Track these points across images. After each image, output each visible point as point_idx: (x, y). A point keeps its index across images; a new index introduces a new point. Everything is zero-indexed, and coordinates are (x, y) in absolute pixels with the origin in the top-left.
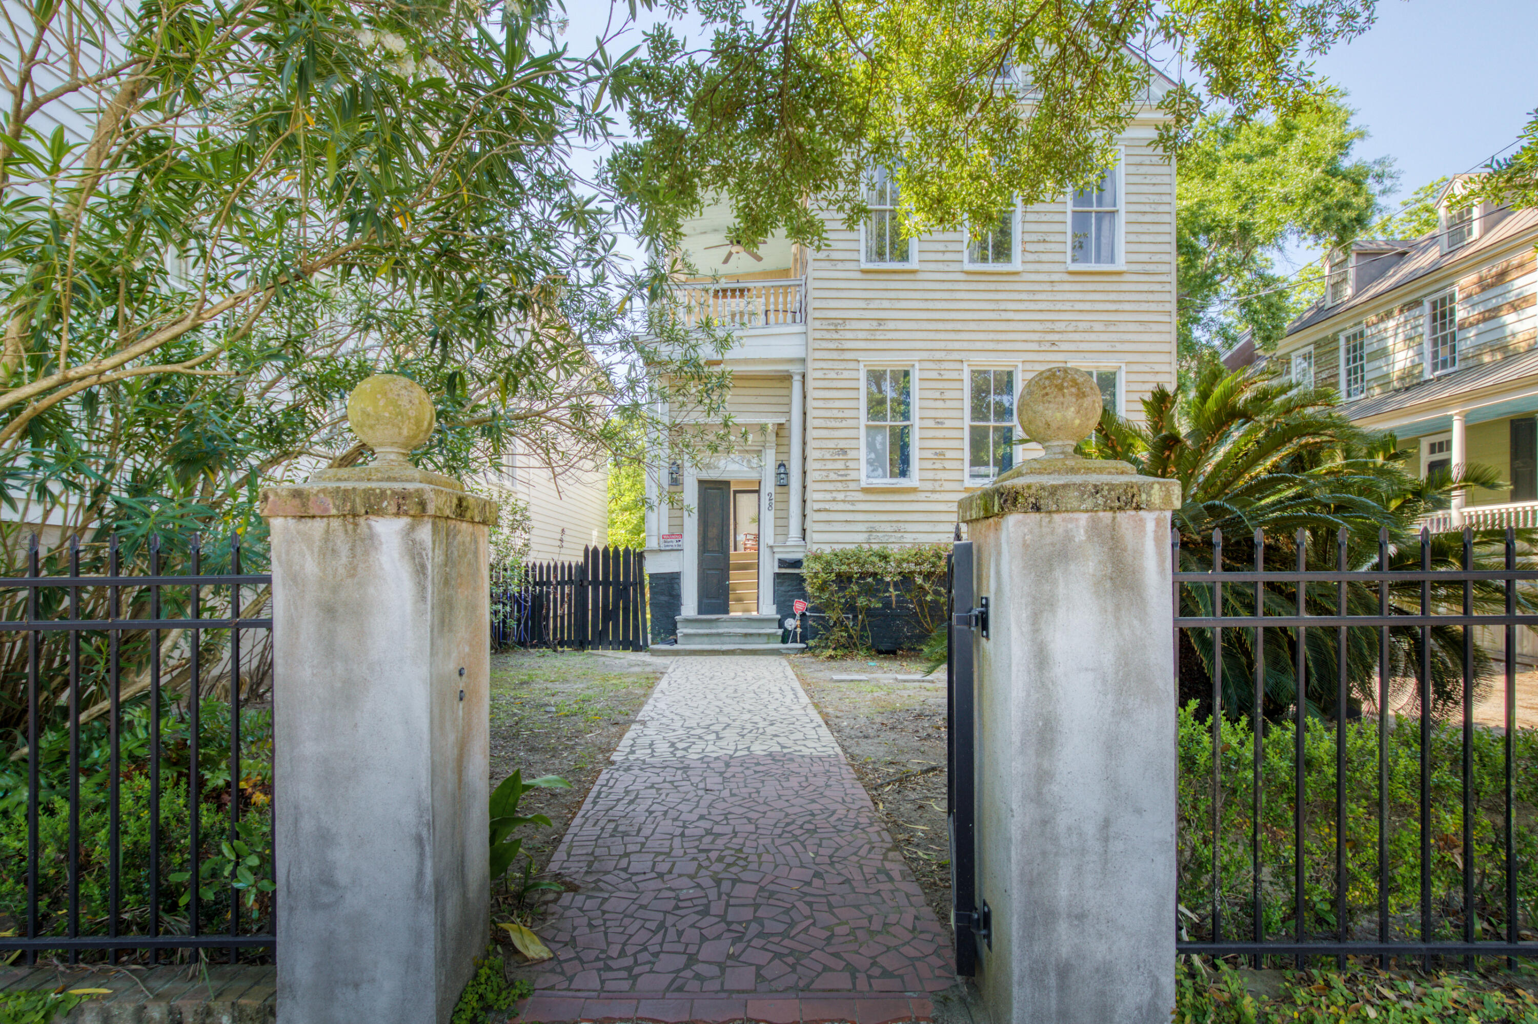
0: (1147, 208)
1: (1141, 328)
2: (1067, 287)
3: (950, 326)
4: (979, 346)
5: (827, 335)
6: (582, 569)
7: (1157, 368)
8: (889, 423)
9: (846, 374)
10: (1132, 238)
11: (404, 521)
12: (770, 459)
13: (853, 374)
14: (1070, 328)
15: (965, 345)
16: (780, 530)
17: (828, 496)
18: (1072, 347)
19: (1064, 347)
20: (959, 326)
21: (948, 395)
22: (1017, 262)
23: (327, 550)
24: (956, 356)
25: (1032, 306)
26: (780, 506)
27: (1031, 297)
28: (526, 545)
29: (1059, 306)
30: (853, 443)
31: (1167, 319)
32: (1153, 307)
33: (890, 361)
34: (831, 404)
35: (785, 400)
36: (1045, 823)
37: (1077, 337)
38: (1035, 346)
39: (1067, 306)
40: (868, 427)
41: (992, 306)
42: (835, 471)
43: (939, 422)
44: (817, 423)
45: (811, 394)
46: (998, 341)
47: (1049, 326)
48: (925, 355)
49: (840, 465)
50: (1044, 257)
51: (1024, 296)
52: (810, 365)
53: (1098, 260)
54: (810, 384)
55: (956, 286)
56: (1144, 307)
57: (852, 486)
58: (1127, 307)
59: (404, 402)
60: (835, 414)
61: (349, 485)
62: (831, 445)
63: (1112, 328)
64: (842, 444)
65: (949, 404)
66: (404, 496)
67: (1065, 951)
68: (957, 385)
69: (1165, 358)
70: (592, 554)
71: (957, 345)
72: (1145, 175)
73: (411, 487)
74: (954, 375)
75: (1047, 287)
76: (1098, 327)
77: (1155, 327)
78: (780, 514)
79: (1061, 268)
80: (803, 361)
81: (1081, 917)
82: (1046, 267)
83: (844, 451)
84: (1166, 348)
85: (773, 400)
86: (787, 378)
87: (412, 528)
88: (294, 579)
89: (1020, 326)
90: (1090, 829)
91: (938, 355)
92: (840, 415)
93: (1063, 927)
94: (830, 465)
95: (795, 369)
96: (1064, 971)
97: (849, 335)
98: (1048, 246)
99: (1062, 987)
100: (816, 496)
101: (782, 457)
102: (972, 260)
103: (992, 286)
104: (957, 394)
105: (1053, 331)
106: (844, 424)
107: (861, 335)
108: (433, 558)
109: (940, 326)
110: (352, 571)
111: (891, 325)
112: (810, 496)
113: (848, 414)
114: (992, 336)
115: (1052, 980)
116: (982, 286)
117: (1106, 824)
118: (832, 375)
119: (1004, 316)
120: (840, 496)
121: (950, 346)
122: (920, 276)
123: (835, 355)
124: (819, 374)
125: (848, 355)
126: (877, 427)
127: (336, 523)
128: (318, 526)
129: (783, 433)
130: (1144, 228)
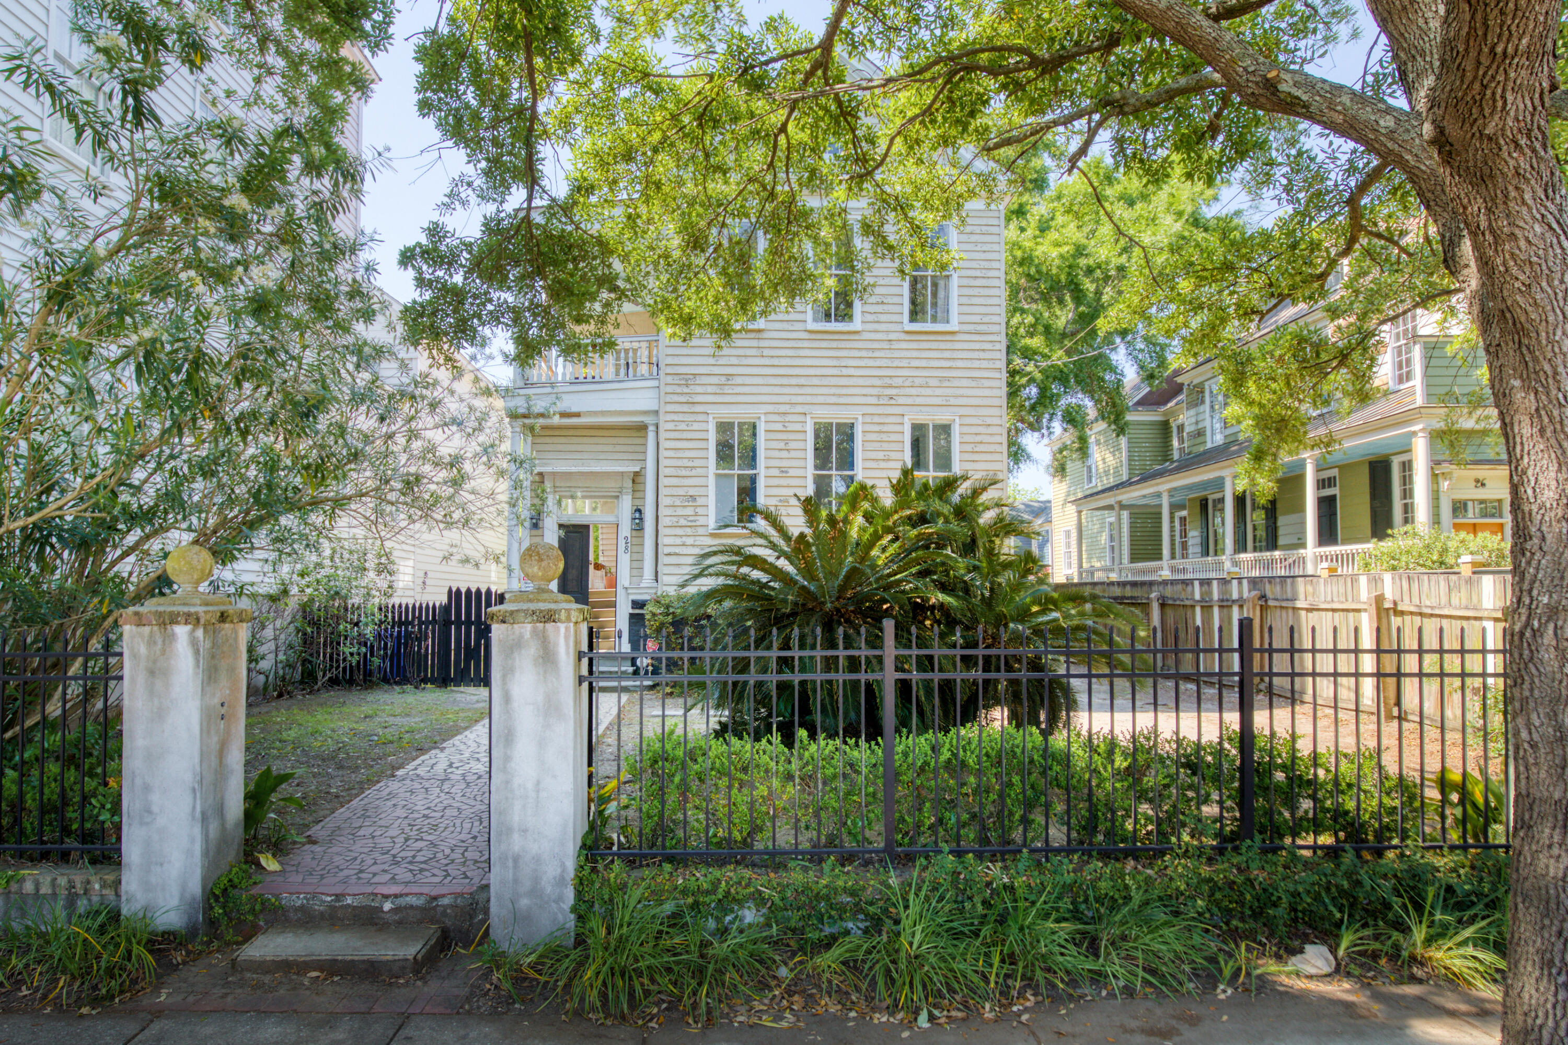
0: (978, 273)
1: (973, 384)
2: (904, 345)
3: (794, 381)
4: (821, 399)
5: (679, 390)
6: (446, 609)
7: (989, 421)
8: (737, 472)
9: (696, 426)
10: (964, 300)
11: (189, 628)
12: (626, 505)
13: (703, 426)
14: (907, 383)
15: (809, 399)
16: (635, 572)
17: (678, 541)
18: (909, 401)
19: (901, 401)
20: (802, 381)
21: (792, 445)
22: (857, 324)
23: (151, 642)
24: (799, 409)
25: (871, 363)
26: (635, 549)
27: (870, 354)
28: (390, 587)
29: (896, 363)
30: (701, 491)
31: (997, 375)
32: (984, 364)
33: (736, 414)
34: (680, 454)
35: (641, 449)
36: (507, 782)
37: (913, 391)
38: (874, 400)
39: (904, 363)
40: (718, 476)
41: (835, 363)
42: (685, 517)
43: (783, 471)
44: (668, 471)
45: (664, 444)
46: (840, 395)
47: (888, 381)
48: (770, 408)
49: (689, 511)
50: (883, 318)
51: (864, 354)
52: (662, 417)
53: (934, 319)
54: (662, 435)
55: (800, 344)
56: (976, 364)
57: (701, 531)
58: (959, 364)
59: (195, 562)
60: (686, 463)
61: (161, 609)
62: (681, 492)
63: (946, 384)
64: (692, 492)
65: (793, 454)
66: (188, 614)
67: (516, 849)
68: (801, 436)
69: (996, 412)
70: (455, 595)
71: (800, 399)
72: (976, 243)
73: (193, 610)
74: (798, 427)
75: (885, 345)
76: (933, 382)
77: (987, 383)
78: (635, 557)
79: (898, 327)
80: (656, 412)
81: (525, 831)
82: (883, 327)
83: (693, 498)
84: (997, 402)
85: (630, 448)
86: (642, 428)
87: (193, 631)
88: (135, 656)
89: (861, 382)
90: (530, 785)
91: (783, 408)
92: (690, 464)
93: (516, 836)
94: (680, 512)
95: (647, 420)
96: (516, 859)
97: (699, 389)
98: (885, 307)
99: (516, 867)
100: (667, 541)
101: (638, 502)
102: (815, 320)
103: (834, 344)
104: (800, 445)
105: (891, 386)
106: (694, 473)
107: (710, 389)
108: (205, 644)
109: (784, 381)
110: (163, 652)
111: (739, 380)
112: (663, 540)
113: (697, 463)
114: (833, 390)
115: (510, 863)
116: (824, 344)
117: (538, 783)
118: (683, 426)
119: (845, 371)
120: (690, 541)
121: (795, 399)
122: (765, 335)
123: (685, 408)
124: (670, 426)
125: (698, 408)
126: (726, 475)
127: (156, 628)
128: (146, 630)
129: (638, 479)
130: (976, 291)
